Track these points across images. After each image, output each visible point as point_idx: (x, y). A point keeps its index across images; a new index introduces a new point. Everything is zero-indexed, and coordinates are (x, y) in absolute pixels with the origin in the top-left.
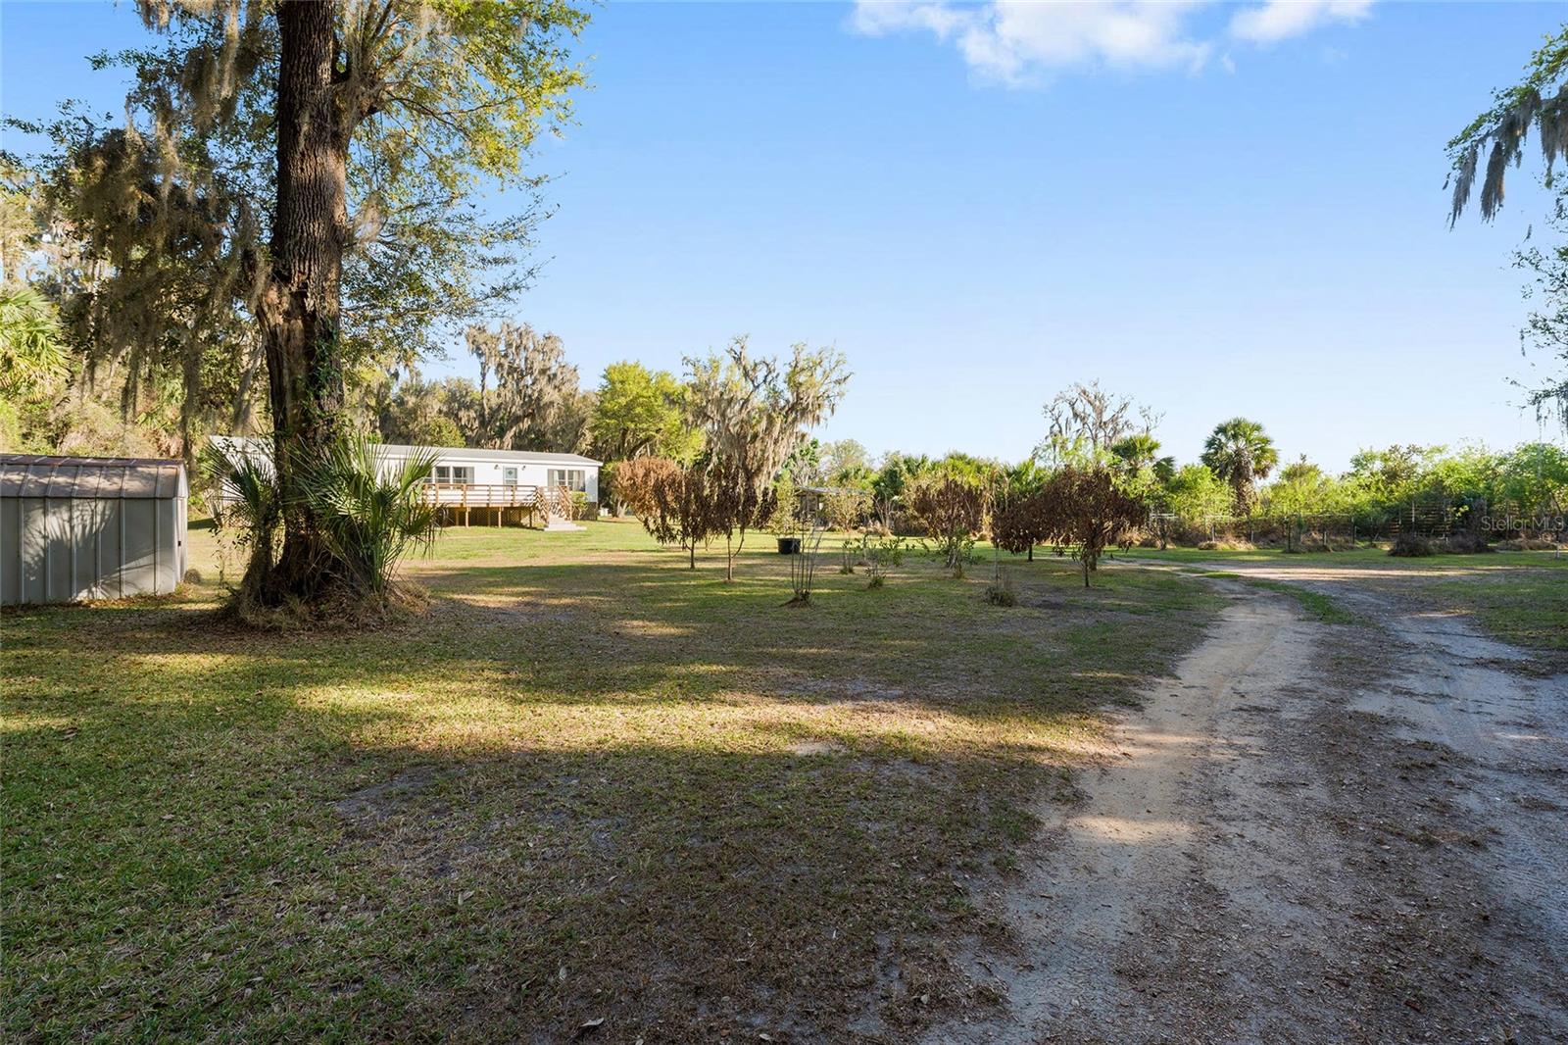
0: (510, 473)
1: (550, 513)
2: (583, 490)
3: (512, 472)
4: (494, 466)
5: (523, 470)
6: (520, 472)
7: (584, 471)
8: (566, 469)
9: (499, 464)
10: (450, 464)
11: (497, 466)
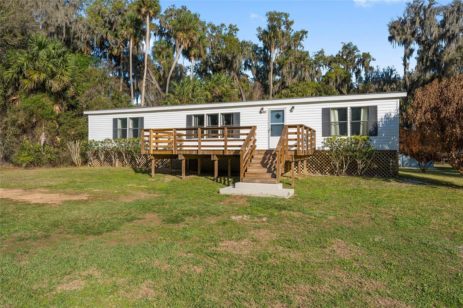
2: (375, 132)
3: (278, 115)
4: (259, 110)
5: (291, 111)
6: (287, 114)
7: (376, 107)
8: (349, 105)
9: (264, 107)
10: (219, 112)
11: (262, 109)
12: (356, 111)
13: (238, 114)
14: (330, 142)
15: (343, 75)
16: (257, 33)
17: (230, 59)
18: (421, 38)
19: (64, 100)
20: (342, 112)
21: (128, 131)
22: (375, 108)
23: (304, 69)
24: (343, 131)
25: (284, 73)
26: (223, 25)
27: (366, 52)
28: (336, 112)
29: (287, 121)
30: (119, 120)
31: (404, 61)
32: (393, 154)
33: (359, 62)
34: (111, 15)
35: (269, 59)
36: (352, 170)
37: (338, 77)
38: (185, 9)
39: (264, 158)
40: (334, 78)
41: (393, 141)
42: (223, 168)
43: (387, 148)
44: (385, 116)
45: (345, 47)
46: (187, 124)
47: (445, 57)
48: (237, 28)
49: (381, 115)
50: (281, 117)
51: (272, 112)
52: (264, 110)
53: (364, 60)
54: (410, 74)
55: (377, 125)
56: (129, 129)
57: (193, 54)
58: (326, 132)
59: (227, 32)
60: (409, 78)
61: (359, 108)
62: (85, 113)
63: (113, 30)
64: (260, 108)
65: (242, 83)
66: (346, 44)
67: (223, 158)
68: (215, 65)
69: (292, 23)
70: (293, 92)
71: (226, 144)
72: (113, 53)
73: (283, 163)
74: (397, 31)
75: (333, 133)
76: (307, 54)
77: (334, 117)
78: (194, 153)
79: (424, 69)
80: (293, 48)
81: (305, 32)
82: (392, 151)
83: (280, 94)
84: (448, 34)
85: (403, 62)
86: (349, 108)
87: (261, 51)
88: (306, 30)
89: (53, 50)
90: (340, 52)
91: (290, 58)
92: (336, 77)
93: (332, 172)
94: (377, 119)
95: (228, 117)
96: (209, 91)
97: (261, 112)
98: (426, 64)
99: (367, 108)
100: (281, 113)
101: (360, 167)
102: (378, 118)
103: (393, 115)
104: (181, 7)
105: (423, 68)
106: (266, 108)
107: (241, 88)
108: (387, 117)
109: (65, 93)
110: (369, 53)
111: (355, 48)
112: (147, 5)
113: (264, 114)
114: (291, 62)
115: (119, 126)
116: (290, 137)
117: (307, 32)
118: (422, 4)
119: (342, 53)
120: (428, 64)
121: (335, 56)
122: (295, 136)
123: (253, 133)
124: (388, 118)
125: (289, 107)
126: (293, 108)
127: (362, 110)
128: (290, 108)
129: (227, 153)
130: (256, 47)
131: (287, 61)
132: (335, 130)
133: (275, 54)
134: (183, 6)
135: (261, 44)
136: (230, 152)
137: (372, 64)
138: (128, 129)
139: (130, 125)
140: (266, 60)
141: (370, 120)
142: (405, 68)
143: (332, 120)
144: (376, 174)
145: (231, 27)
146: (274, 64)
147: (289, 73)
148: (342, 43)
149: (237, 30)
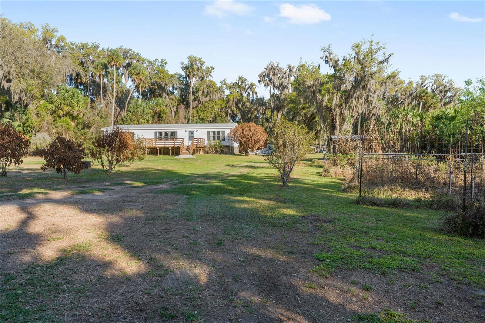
3: (192, 133)
6: (195, 132)
7: (224, 131)
8: (216, 130)
10: (169, 131)
12: (218, 132)
13: (177, 132)
14: (209, 143)
15: (237, 97)
16: (181, 66)
17: (163, 86)
20: (214, 132)
23: (212, 93)
24: (214, 139)
26: (156, 60)
27: (253, 82)
28: (212, 132)
29: (195, 135)
32: (229, 147)
33: (248, 88)
35: (189, 84)
36: (216, 152)
37: (235, 99)
39: (187, 148)
40: (232, 99)
43: (228, 145)
45: (240, 78)
46: (155, 135)
49: (226, 134)
51: (189, 131)
52: (186, 131)
53: (252, 87)
55: (225, 137)
58: (209, 139)
59: (160, 64)
61: (220, 131)
62: (102, 129)
65: (171, 100)
66: (240, 76)
67: (173, 148)
68: (151, 86)
70: (206, 108)
73: (193, 149)
75: (211, 139)
76: (214, 84)
77: (212, 134)
78: (163, 147)
80: (205, 79)
81: (213, 68)
83: (197, 109)
87: (184, 78)
90: (237, 81)
91: (203, 85)
92: (233, 98)
93: (211, 153)
95: (172, 133)
96: (152, 110)
99: (222, 131)
101: (218, 151)
107: (170, 104)
111: (246, 79)
112: (115, 60)
114: (204, 88)
116: (195, 142)
121: (234, 83)
122: (196, 141)
123: (183, 141)
126: (197, 130)
129: (175, 147)
130: (180, 76)
131: (201, 87)
132: (212, 138)
133: (193, 82)
135: (183, 73)
140: (187, 85)
141: (223, 135)
143: (211, 135)
145: (162, 61)
146: (193, 89)
147: (202, 95)
149: (166, 63)
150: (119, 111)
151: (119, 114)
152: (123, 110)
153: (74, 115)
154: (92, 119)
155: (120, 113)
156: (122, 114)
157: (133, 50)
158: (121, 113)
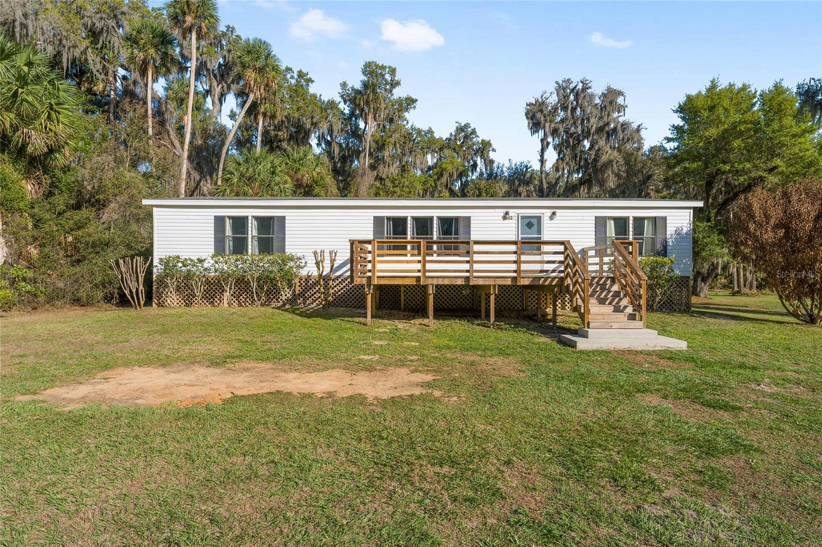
0: (530, 225)
1: (593, 301)
2: (664, 252)
3: (532, 223)
4: (503, 214)
5: (551, 218)
6: (546, 222)
8: (631, 214)
9: (511, 211)
11: (507, 213)
12: (639, 221)
13: (468, 219)
15: (460, 168)
16: (340, 90)
18: (569, 129)
19: (45, 173)
21: (250, 240)
22: (664, 219)
25: (385, 158)
26: (288, 70)
27: (486, 139)
28: (612, 222)
29: (545, 233)
30: (227, 220)
31: (541, 156)
32: (685, 281)
33: (478, 151)
34: (99, 16)
38: (232, 32)
41: (684, 264)
42: (446, 305)
44: (676, 231)
45: (461, 129)
46: (375, 232)
47: (604, 157)
48: (310, 78)
49: (671, 230)
50: (535, 228)
51: (523, 218)
52: (511, 214)
53: (484, 150)
54: (548, 174)
55: (666, 242)
56: (252, 236)
57: (262, 110)
59: (295, 81)
60: (546, 179)
61: (643, 219)
62: (145, 202)
63: (99, 46)
64: (505, 210)
66: (463, 125)
69: (398, 83)
71: (519, 267)
72: (95, 88)
74: (545, 117)
77: (610, 230)
79: (577, 170)
81: (412, 100)
82: (683, 277)
84: (607, 129)
85: (539, 158)
86: (631, 218)
87: (345, 120)
88: (414, 97)
89: (25, 65)
90: (451, 134)
91: (393, 135)
94: (666, 234)
96: (288, 176)
97: (504, 218)
98: (580, 163)
99: (654, 219)
100: (534, 221)
102: (668, 233)
103: (685, 230)
104: (226, 26)
105: (575, 168)
106: (512, 213)
108: (678, 232)
109: (51, 158)
110: (490, 140)
111: (474, 132)
113: (510, 221)
114: (395, 142)
115: (229, 231)
117: (417, 100)
118: (576, 87)
119: (455, 136)
120: (582, 164)
121: (444, 139)
124: (679, 234)
125: (548, 213)
126: (554, 214)
127: (646, 221)
128: (550, 214)
131: (391, 139)
134: (229, 26)
136: (525, 281)
137: (492, 155)
138: (250, 236)
139: (252, 230)
141: (658, 236)
142: (541, 166)
143: (609, 234)
144: (664, 308)
145: (301, 75)
148: (457, 122)
149: (310, 81)
150: (198, 178)
151: (196, 188)
152: (208, 178)
153: (30, 149)
154: (110, 174)
155: (198, 183)
156: (205, 188)
157: (238, 32)
158: (201, 184)
